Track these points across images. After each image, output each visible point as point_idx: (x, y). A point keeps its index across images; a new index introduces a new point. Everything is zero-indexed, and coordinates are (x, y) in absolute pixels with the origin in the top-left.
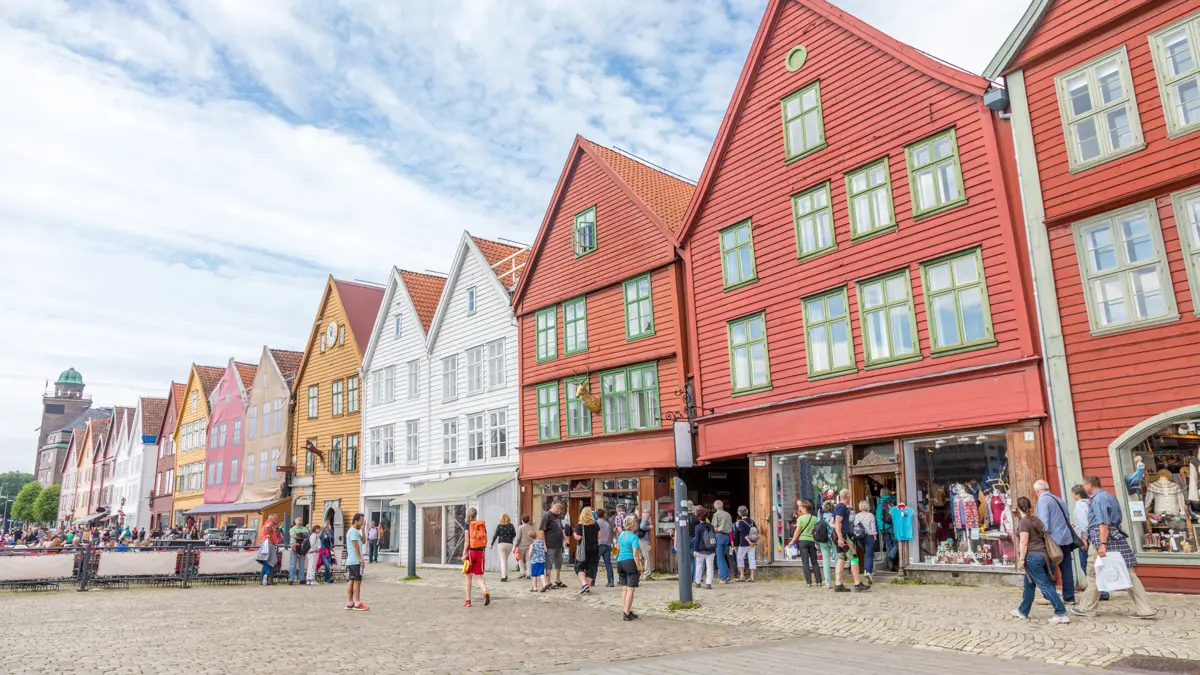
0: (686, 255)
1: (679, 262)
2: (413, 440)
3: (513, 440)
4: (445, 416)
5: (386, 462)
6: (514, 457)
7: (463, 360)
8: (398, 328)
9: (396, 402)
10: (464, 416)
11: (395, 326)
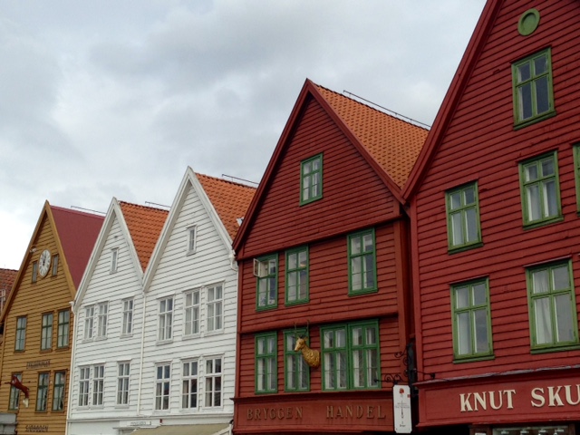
0: (412, 213)
1: (404, 220)
2: (124, 384)
3: (228, 390)
4: (158, 359)
5: (95, 403)
6: (228, 408)
7: (180, 302)
8: (114, 263)
9: (108, 341)
10: (178, 360)
11: (111, 259)
